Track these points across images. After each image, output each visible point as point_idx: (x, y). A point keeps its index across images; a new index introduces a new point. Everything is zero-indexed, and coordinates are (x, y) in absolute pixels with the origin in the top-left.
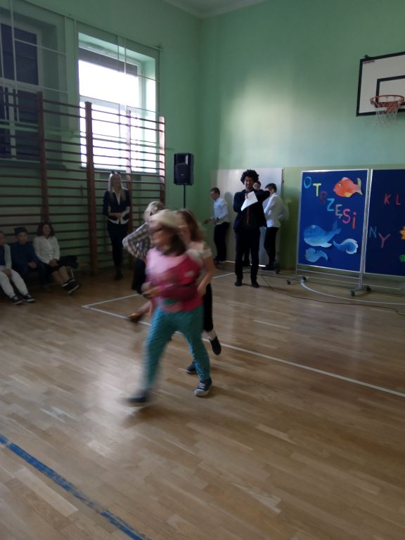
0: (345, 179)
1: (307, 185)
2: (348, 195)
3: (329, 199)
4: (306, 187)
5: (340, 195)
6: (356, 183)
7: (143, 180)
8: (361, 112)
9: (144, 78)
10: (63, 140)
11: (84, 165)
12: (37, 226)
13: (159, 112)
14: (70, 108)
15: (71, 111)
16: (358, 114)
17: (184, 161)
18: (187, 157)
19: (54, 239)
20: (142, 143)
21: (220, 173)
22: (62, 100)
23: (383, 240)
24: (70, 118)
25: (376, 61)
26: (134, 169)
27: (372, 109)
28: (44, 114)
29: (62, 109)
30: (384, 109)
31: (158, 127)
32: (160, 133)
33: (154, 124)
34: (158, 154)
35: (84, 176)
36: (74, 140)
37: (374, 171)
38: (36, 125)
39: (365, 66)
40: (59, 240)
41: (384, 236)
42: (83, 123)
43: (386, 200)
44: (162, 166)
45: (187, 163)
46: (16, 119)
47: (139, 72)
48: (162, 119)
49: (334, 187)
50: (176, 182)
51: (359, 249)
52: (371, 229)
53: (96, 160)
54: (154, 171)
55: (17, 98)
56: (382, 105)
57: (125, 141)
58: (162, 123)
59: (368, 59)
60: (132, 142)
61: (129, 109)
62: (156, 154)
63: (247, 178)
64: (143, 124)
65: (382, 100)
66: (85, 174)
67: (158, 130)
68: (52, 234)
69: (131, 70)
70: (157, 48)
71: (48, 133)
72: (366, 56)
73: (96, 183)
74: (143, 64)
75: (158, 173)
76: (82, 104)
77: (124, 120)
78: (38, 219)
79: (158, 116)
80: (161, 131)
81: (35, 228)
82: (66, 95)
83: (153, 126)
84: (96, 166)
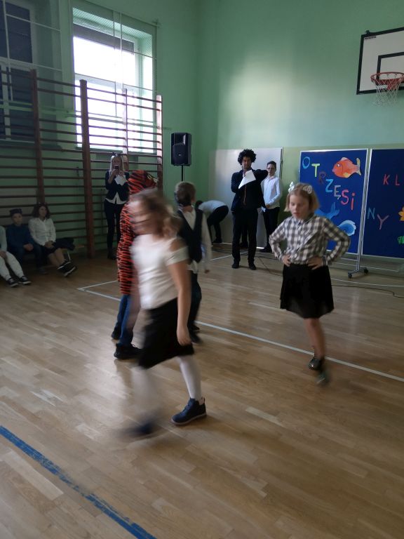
0: (344, 159)
1: (306, 165)
2: (347, 175)
3: (327, 180)
4: (305, 167)
5: (339, 175)
6: (355, 163)
7: (141, 160)
8: (361, 90)
9: (140, 55)
10: (58, 119)
11: (80, 145)
12: (33, 208)
13: (156, 91)
14: (64, 86)
15: (66, 89)
16: (359, 92)
17: (182, 141)
18: (185, 137)
19: (50, 221)
20: (139, 122)
21: (218, 153)
22: (56, 79)
23: (382, 221)
24: (65, 97)
25: (378, 36)
26: (130, 149)
27: (373, 86)
28: (38, 92)
29: (57, 88)
30: (385, 87)
31: (155, 105)
32: (157, 112)
33: (151, 102)
34: (155, 134)
35: (80, 156)
36: (70, 120)
37: (373, 151)
38: (30, 104)
39: (366, 42)
40: (54, 222)
41: (382, 218)
42: (78, 101)
43: (385, 180)
44: (159, 146)
45: (184, 143)
46: (10, 98)
47: (136, 50)
48: (159, 98)
49: (332, 168)
50: (173, 162)
51: (357, 231)
52: (370, 210)
53: (92, 140)
54: (152, 151)
55: (10, 76)
56: (382, 82)
57: (121, 120)
58: (160, 102)
59: (369, 35)
60: (129, 121)
61: (125, 87)
62: (153, 133)
63: (245, 158)
64: (141, 103)
65: (383, 77)
66: (81, 154)
67: (155, 109)
68: (48, 216)
69: (128, 46)
70: (155, 24)
71: (43, 112)
72: (368, 32)
73: (92, 164)
74: (140, 40)
75: (156, 154)
76: (77, 83)
77: (121, 99)
78: (34, 201)
79: (155, 94)
80: (159, 110)
81: (31, 210)
82: (60, 73)
83: (150, 104)
84: (91, 147)
